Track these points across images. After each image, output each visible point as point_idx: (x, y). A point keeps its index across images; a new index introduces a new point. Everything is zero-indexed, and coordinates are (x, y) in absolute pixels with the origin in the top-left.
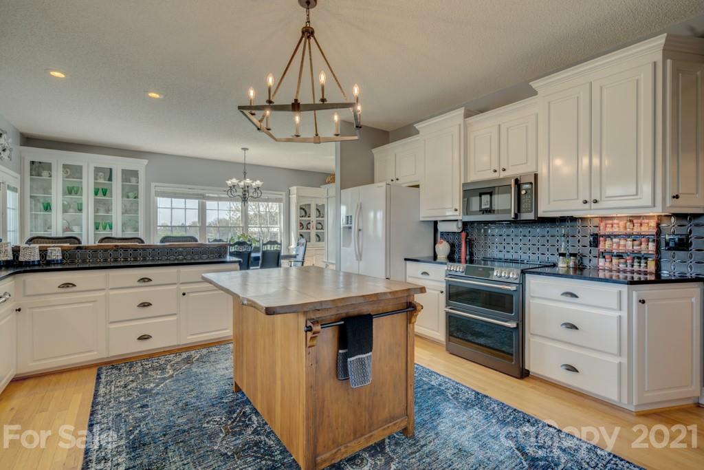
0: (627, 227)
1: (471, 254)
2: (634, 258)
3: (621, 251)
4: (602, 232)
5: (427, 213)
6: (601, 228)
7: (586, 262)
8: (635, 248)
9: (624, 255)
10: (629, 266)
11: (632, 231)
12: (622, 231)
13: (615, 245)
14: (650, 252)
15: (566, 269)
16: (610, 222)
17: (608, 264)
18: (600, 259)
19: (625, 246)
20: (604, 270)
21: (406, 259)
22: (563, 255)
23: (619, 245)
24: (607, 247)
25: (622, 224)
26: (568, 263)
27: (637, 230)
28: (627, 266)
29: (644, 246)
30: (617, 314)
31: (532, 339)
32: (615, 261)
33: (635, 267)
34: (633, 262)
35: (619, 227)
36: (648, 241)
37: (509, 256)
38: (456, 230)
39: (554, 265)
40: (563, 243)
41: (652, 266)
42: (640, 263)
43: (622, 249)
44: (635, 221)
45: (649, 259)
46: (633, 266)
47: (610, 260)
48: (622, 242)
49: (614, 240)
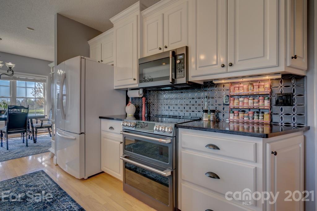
0: (249, 89)
1: (149, 113)
2: (254, 112)
3: (245, 107)
4: (232, 94)
5: (118, 83)
6: (231, 91)
7: (221, 116)
8: (254, 105)
9: (247, 110)
10: (251, 119)
11: (252, 92)
12: (246, 92)
13: (241, 103)
14: (266, 108)
15: (208, 122)
16: (237, 86)
17: (236, 118)
18: (230, 114)
19: (248, 103)
20: (233, 122)
21: (100, 118)
22: (206, 111)
23: (243, 103)
24: (235, 105)
25: (245, 86)
26: (209, 117)
27: (256, 91)
28: (249, 119)
29: (261, 103)
30: (254, 165)
31: (183, 184)
32: (241, 115)
33: (255, 119)
34: (253, 115)
35: (243, 89)
36: (264, 99)
37: (171, 114)
38: (138, 96)
39: (200, 119)
40: (206, 103)
41: (267, 119)
42: (258, 116)
43: (245, 106)
44: (254, 84)
45: (265, 113)
46: (253, 118)
47: (237, 114)
48: (246, 101)
49: (241, 99)
